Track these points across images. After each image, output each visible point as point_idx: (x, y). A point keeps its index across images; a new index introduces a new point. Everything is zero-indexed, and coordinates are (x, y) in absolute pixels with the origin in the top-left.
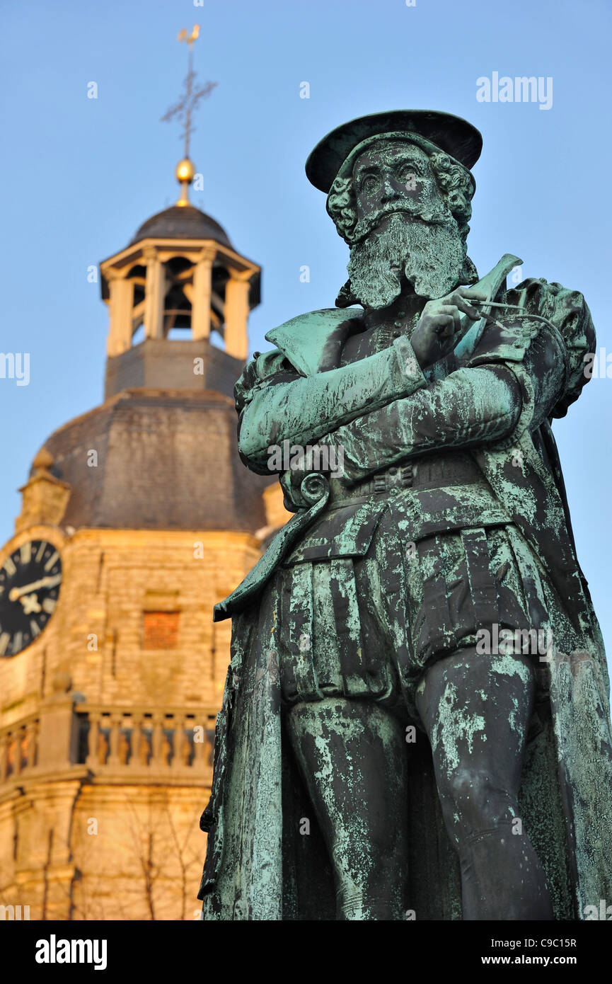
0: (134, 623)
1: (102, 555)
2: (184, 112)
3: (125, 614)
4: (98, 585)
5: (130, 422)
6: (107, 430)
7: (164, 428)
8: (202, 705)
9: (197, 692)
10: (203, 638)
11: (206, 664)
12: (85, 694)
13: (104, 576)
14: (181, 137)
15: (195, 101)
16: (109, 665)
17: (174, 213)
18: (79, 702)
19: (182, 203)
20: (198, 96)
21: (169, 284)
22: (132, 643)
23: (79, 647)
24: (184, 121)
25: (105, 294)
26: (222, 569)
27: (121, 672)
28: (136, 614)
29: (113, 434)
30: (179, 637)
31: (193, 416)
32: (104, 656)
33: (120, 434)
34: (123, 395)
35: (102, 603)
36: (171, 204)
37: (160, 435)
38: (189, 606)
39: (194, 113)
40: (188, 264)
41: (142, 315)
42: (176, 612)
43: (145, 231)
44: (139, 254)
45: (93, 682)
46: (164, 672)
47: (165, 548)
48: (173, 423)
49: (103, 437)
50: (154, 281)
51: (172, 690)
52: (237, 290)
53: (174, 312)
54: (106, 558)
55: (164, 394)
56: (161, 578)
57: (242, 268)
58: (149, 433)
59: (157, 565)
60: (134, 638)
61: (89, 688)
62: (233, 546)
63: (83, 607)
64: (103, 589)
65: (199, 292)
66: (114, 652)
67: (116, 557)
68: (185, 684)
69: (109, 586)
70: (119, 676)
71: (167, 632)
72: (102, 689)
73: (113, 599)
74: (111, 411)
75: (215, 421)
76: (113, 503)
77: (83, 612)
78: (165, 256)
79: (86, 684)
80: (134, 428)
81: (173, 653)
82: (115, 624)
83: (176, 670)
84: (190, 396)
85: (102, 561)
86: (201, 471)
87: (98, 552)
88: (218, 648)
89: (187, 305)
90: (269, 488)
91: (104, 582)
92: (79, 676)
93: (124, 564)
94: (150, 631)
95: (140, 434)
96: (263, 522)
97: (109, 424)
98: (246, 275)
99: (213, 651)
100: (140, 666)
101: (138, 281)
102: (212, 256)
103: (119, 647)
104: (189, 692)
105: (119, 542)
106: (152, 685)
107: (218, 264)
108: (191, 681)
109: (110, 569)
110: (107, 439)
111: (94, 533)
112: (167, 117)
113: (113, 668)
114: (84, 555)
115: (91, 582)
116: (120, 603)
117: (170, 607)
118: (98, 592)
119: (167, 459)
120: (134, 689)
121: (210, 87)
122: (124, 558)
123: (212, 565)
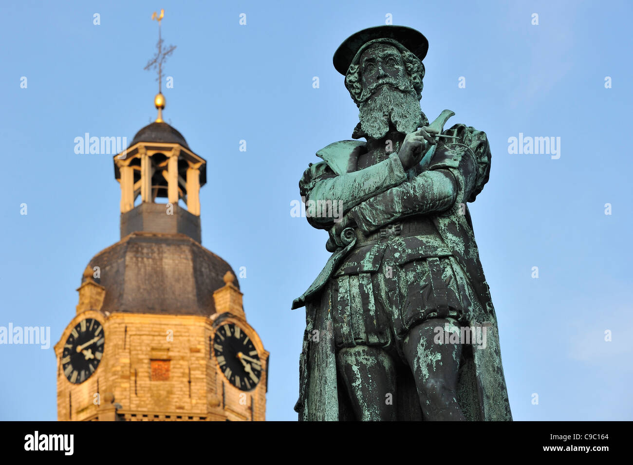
0: (145, 366)
1: (126, 327)
2: (157, 64)
3: (140, 361)
4: (125, 345)
5: (137, 252)
6: (124, 256)
7: (156, 255)
8: (185, 411)
9: (182, 404)
10: (183, 373)
11: (186, 389)
12: (121, 404)
13: (128, 340)
14: (157, 80)
15: (164, 58)
16: (134, 389)
17: (155, 127)
18: (119, 409)
19: (159, 121)
20: (165, 54)
21: (154, 171)
22: (145, 377)
23: (117, 379)
24: (157, 70)
25: (118, 175)
26: (192, 336)
27: (140, 393)
28: (146, 361)
29: (128, 258)
30: (171, 374)
31: (172, 248)
32: (130, 384)
33: (131, 258)
34: (132, 236)
35: (128, 354)
36: (153, 121)
37: (154, 259)
38: (175, 357)
39: (163, 65)
40: (165, 158)
41: (140, 188)
42: (168, 360)
43: (139, 137)
44: (136, 151)
45: (125, 398)
46: (163, 393)
47: (161, 324)
48: (160, 252)
49: (123, 260)
50: (145, 168)
51: (168, 403)
52: (193, 175)
53: (157, 187)
54: (128, 329)
55: (155, 235)
56: (159, 341)
57: (195, 161)
58: (148, 258)
59: (156, 334)
60: (146, 374)
61: (123, 401)
62: (198, 324)
63: (117, 356)
64: (127, 346)
65: (171, 175)
66: (136, 382)
67: (134, 329)
68: (175, 400)
69: (130, 345)
70: (139, 395)
71: (164, 372)
72: (130, 402)
73: (133, 353)
74: (125, 245)
75: (184, 251)
76: (130, 298)
77: (117, 359)
78: (151, 153)
79: (122, 399)
80: (139, 255)
81: (167, 383)
82: (135, 366)
83: (170, 393)
84: (169, 237)
85: (126, 331)
86: (178, 280)
87: (123, 325)
88: (192, 380)
89: (165, 183)
90: (215, 292)
91: (127, 343)
92: (117, 394)
93: (138, 333)
94: (155, 370)
95: (142, 258)
96: (214, 311)
97: (125, 252)
98: (198, 165)
99: (190, 382)
100: (150, 389)
101: (136, 168)
102: (178, 153)
103: (138, 379)
104: (178, 404)
105: (135, 320)
106: (157, 400)
107: (181, 158)
108: (178, 398)
109: (131, 335)
110: (124, 261)
111: (121, 315)
112: (147, 67)
113: (136, 390)
114: (116, 328)
115: (121, 343)
116: (137, 354)
117: (165, 357)
118: (125, 349)
119: (158, 273)
120: (147, 402)
121: (172, 48)
122: (138, 329)
123: (187, 334)
